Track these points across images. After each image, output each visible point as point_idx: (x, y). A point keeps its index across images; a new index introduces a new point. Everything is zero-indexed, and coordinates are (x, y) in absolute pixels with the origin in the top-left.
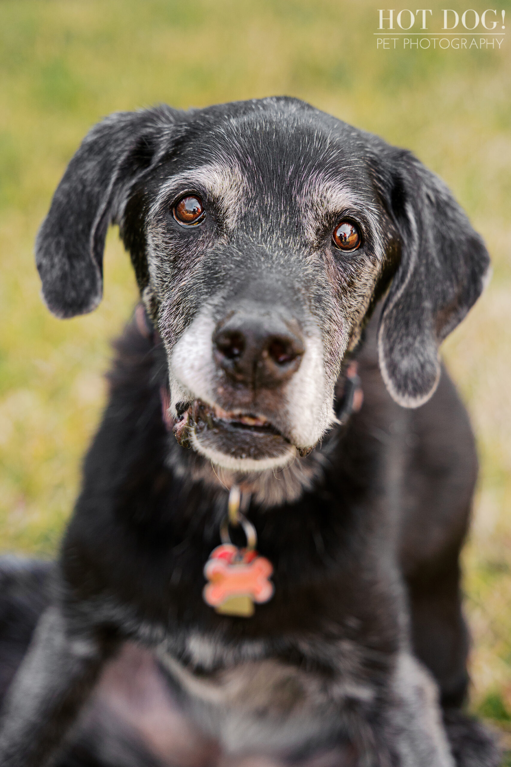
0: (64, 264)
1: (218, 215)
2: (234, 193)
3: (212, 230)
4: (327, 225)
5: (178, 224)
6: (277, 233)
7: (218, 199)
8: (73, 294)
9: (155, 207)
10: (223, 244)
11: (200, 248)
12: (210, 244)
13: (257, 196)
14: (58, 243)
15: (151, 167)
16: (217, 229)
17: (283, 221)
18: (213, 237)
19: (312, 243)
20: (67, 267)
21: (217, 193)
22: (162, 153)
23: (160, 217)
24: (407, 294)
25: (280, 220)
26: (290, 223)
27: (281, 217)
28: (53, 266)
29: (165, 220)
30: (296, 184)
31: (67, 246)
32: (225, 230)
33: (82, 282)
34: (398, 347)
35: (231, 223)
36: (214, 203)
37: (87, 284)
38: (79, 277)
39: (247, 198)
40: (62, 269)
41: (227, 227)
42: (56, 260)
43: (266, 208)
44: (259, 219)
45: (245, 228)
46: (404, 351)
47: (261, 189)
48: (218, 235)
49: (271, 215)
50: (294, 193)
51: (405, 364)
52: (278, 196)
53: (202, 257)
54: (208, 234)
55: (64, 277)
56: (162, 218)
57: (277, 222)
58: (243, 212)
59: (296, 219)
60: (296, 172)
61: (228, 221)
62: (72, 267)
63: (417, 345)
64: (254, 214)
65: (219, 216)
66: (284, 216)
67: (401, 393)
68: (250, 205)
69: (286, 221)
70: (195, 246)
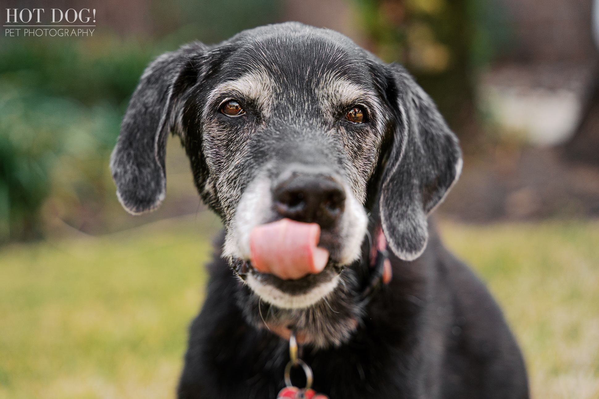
0: (135, 170)
2: (266, 92)
3: (253, 121)
6: (303, 117)
7: (254, 100)
8: (142, 193)
9: (206, 110)
10: (263, 129)
11: (245, 134)
12: (253, 131)
13: (284, 92)
14: (129, 154)
15: (198, 84)
16: (257, 119)
17: (306, 108)
18: (254, 125)
19: (330, 122)
20: (137, 173)
21: (252, 96)
22: (204, 74)
23: (211, 116)
24: (399, 172)
25: (304, 107)
26: (312, 108)
27: (305, 104)
28: (126, 172)
29: (215, 117)
30: (315, 80)
31: (136, 157)
32: (262, 119)
33: (149, 184)
34: (395, 214)
35: (267, 113)
36: (251, 103)
37: (153, 184)
38: (146, 180)
39: (277, 94)
40: (133, 173)
41: (264, 117)
42: (128, 167)
43: (292, 99)
44: (288, 108)
45: (278, 115)
46: (400, 216)
47: (286, 86)
48: (258, 123)
49: (296, 104)
50: (313, 86)
51: (401, 227)
52: (300, 90)
53: (248, 141)
54: (250, 123)
55: (135, 180)
56: (213, 116)
58: (275, 103)
59: (316, 105)
60: (313, 72)
61: (264, 112)
62: (140, 172)
63: (409, 212)
64: (283, 105)
66: (307, 104)
67: (400, 250)
68: (280, 98)
69: (309, 107)
70: (242, 133)
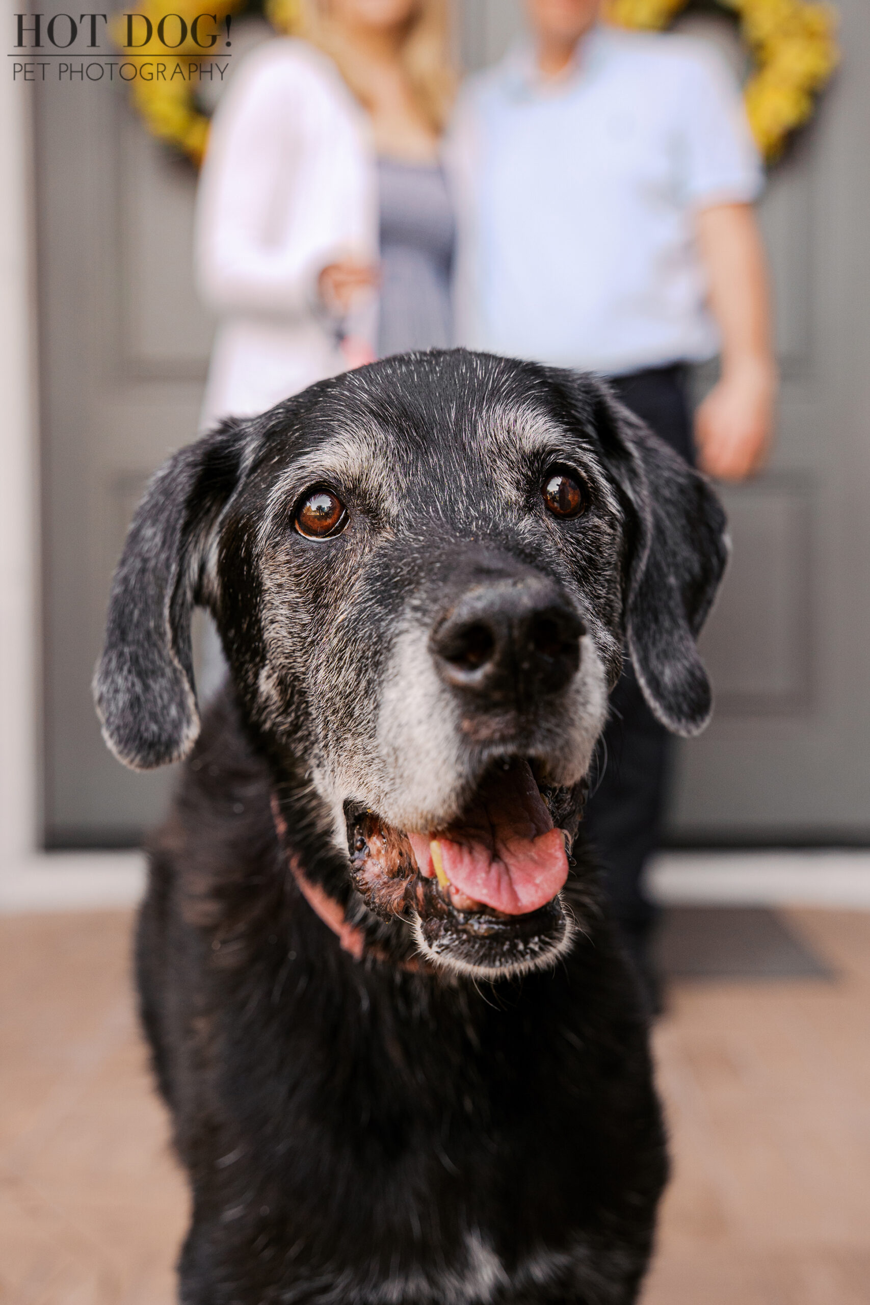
1: (367, 502)
2: (380, 462)
3: (364, 529)
4: (529, 473)
5: (309, 540)
6: (462, 502)
7: (359, 480)
9: (265, 527)
10: (387, 540)
11: (351, 561)
12: (367, 550)
13: (418, 458)
15: (241, 487)
16: (372, 523)
18: (368, 537)
19: (517, 502)
21: (355, 470)
22: (250, 460)
23: (277, 540)
26: (475, 482)
28: (117, 690)
30: (467, 426)
31: (135, 659)
32: (384, 520)
34: (653, 652)
35: (391, 506)
36: (355, 487)
38: (159, 702)
39: (403, 464)
40: (130, 691)
41: (388, 515)
42: (120, 680)
43: (435, 471)
45: (413, 507)
46: (662, 656)
47: (419, 447)
48: (376, 529)
49: (445, 480)
50: (466, 438)
53: (361, 571)
54: (358, 535)
56: (279, 540)
57: (457, 487)
58: (403, 486)
59: (481, 474)
60: (461, 411)
61: (386, 504)
64: (420, 484)
65: (369, 503)
67: (675, 718)
68: (411, 473)
69: (467, 482)
70: (343, 562)
